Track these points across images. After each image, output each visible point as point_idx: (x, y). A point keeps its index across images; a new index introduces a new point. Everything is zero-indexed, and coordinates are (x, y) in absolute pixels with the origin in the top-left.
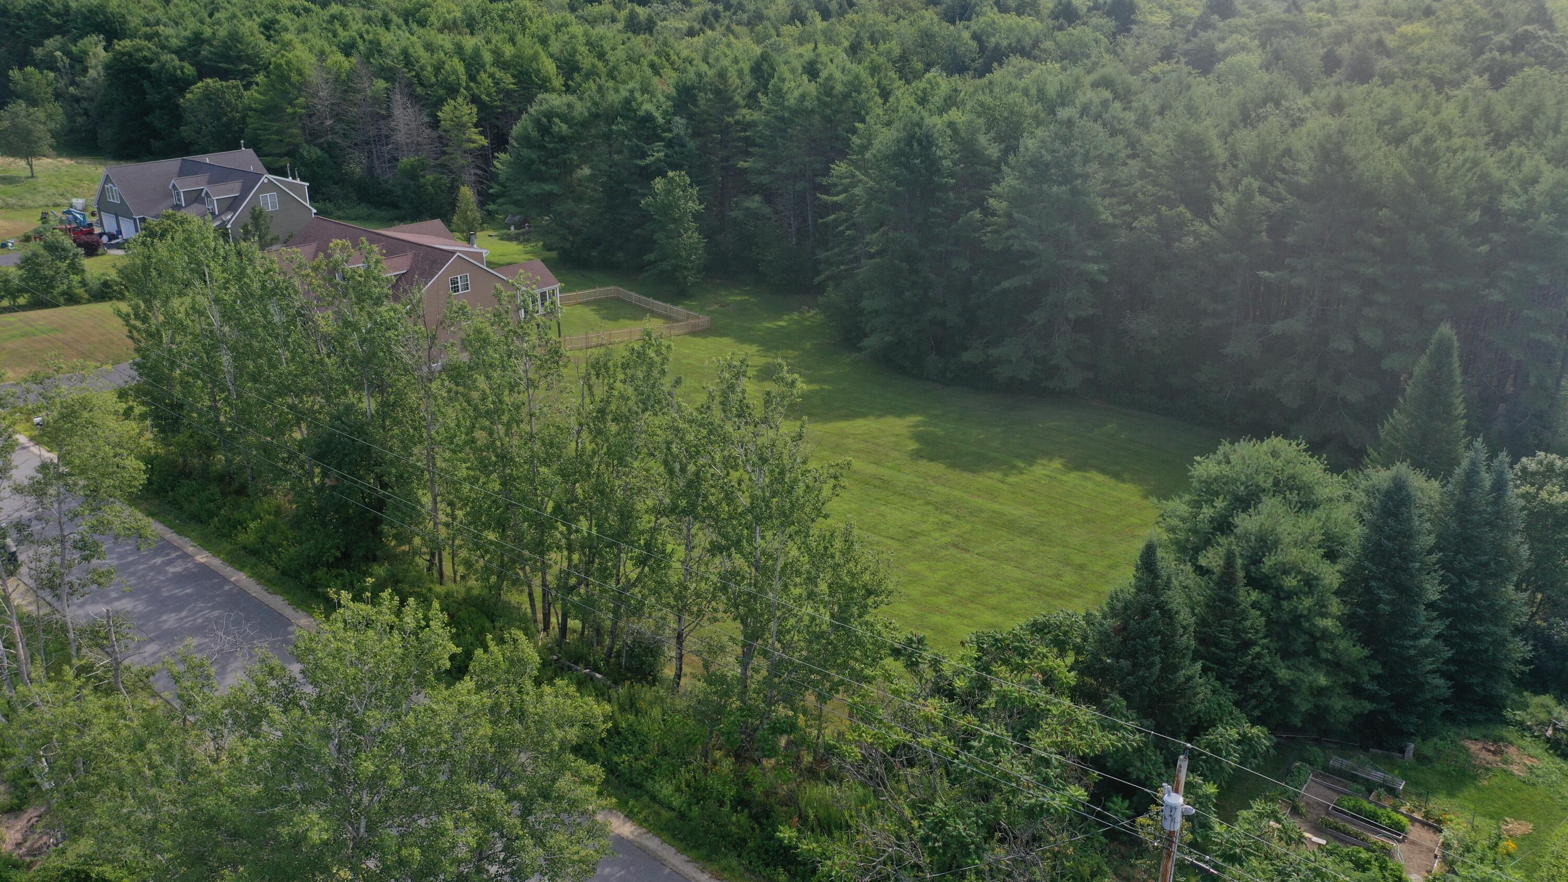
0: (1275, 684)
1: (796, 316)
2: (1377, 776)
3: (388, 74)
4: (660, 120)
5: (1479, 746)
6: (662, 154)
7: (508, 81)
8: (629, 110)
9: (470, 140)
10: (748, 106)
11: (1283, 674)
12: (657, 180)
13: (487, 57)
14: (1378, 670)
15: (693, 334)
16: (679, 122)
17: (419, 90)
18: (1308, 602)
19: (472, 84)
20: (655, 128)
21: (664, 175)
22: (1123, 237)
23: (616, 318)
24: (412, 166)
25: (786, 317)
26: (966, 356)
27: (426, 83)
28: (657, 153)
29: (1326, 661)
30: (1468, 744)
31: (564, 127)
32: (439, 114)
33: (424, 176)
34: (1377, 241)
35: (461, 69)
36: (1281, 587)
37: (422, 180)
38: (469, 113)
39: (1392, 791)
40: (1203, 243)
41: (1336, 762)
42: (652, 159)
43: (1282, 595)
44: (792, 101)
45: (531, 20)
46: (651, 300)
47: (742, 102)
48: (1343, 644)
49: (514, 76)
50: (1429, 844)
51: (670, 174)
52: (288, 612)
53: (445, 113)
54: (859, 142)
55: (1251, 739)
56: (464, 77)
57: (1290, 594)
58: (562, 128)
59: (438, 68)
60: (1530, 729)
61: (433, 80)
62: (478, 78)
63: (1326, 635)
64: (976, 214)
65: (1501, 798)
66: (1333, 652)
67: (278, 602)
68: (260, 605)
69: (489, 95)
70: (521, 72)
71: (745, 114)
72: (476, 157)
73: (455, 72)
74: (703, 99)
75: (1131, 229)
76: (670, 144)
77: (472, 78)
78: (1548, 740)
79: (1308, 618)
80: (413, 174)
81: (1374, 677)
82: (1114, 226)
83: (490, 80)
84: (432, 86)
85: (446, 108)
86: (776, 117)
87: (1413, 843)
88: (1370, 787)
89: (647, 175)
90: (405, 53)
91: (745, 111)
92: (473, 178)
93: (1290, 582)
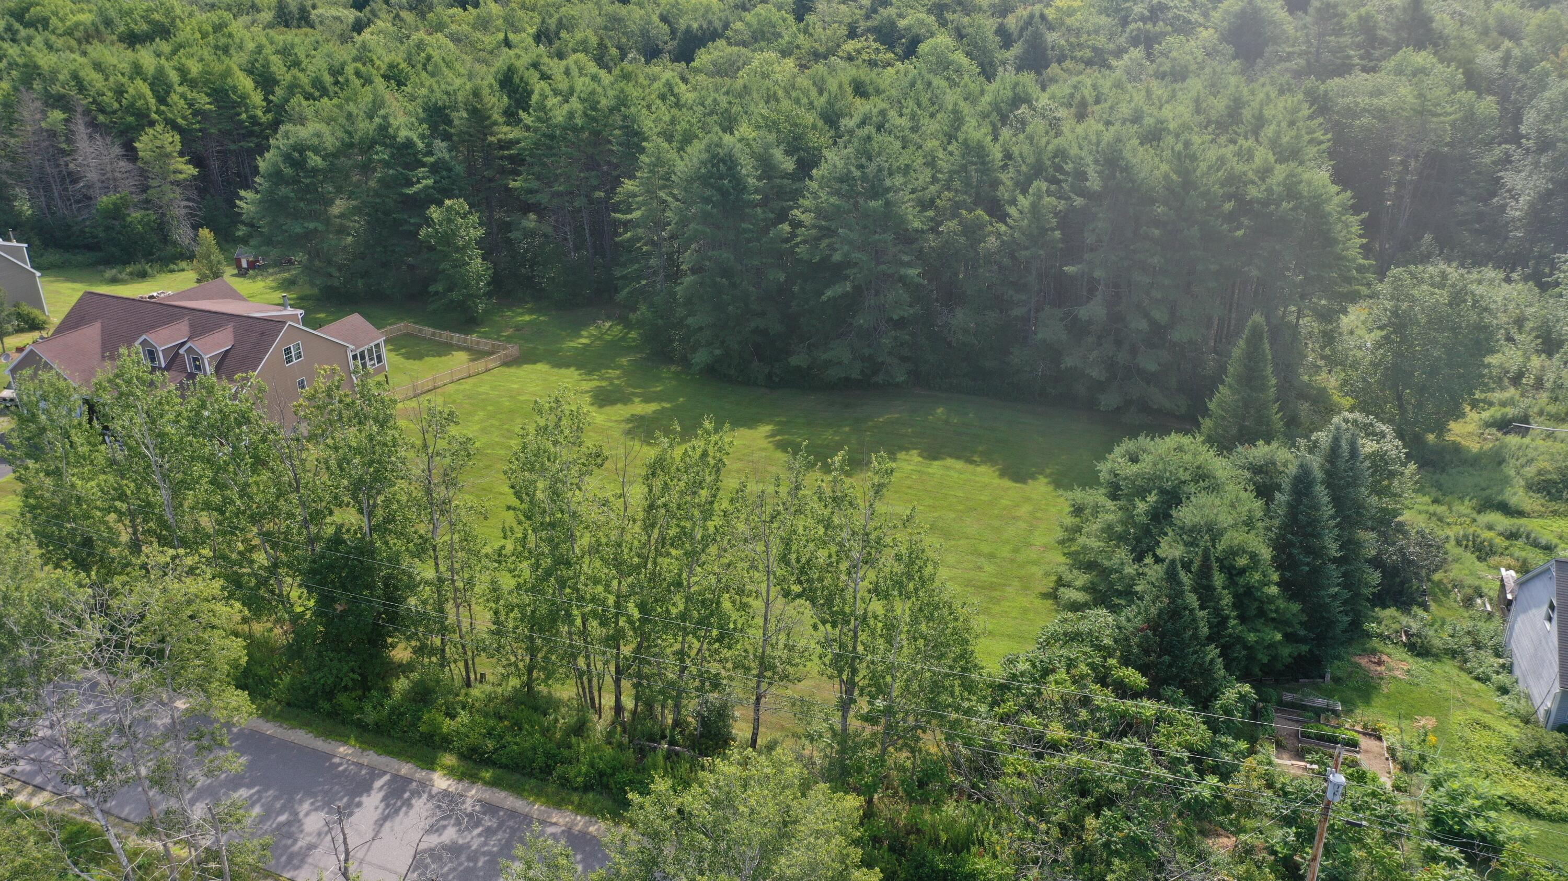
0: (1245, 647)
1: (592, 330)
2: (1321, 702)
3: (60, 102)
4: (420, 145)
5: (1366, 660)
6: (430, 182)
7: (204, 101)
8: (385, 137)
9: (176, 172)
10: (508, 124)
11: (1252, 637)
12: (433, 208)
13: (174, 77)
14: (1304, 618)
15: (507, 364)
16: (440, 145)
17: (101, 118)
18: (1257, 576)
19: (162, 108)
20: (415, 155)
21: (440, 204)
22: (931, 242)
23: (419, 357)
24: (115, 204)
25: (584, 333)
26: (794, 361)
27: (108, 109)
28: (425, 182)
29: (1273, 620)
30: (1357, 659)
31: (318, 159)
32: (137, 145)
33: (129, 215)
34: (1157, 232)
35: (145, 89)
36: (1234, 567)
37: (129, 219)
38: (171, 141)
39: (1334, 712)
40: (1003, 242)
41: (1288, 697)
42: (420, 186)
43: (1234, 572)
44: (561, 118)
45: (182, 21)
46: (448, 333)
47: (501, 120)
48: (1281, 604)
49: (208, 95)
50: (1377, 750)
51: (448, 202)
52: (320, 744)
53: (143, 144)
54: (647, 160)
55: (1245, 696)
56: (152, 101)
57: (1242, 571)
58: (315, 160)
59: (120, 92)
60: (1388, 637)
61: (116, 106)
62: (169, 100)
63: (1271, 599)
64: (786, 227)
65: (1404, 701)
66: (1276, 611)
67: (301, 737)
68: (284, 745)
69: (184, 118)
70: (215, 90)
71: (507, 132)
72: (185, 188)
73: (141, 96)
74: (460, 117)
75: (938, 233)
76: (435, 168)
77: (162, 100)
78: (1405, 645)
79: (1258, 589)
80: (116, 213)
81: (1301, 623)
82: (923, 231)
83: (182, 102)
84: (115, 112)
85: (144, 138)
86: (544, 135)
87: (1366, 751)
88: (1318, 712)
89: (419, 204)
90: (75, 76)
91: (505, 129)
92: (184, 211)
93: (1242, 561)
